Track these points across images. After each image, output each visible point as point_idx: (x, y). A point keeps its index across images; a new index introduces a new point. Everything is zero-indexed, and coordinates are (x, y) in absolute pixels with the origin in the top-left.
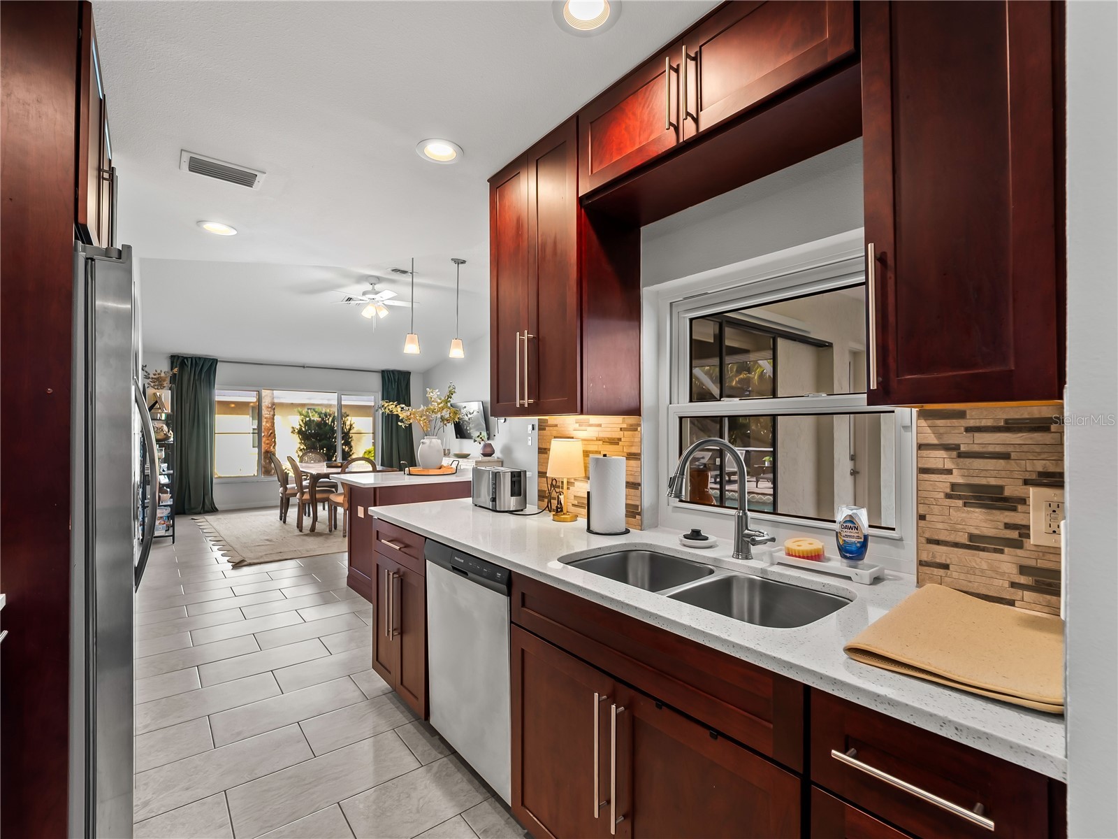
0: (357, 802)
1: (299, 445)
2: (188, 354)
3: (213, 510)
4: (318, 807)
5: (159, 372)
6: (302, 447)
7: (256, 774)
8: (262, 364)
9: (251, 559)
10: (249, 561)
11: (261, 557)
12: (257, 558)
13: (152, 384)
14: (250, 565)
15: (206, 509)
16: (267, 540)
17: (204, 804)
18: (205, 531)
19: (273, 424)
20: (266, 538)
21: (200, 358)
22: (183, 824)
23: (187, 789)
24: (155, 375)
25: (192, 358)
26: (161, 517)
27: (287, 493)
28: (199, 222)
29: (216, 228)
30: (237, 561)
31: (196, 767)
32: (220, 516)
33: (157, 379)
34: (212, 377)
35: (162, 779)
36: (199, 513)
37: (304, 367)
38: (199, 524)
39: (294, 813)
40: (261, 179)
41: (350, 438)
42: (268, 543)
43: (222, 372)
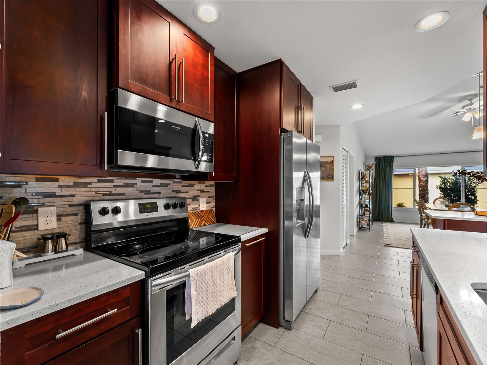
0: (370, 360)
1: (440, 195)
2: (382, 156)
3: (392, 221)
4: (354, 349)
5: (369, 164)
6: (441, 196)
7: (343, 322)
8: (415, 156)
9: (394, 244)
10: (392, 245)
11: (399, 245)
12: (397, 245)
13: (367, 169)
14: (392, 247)
15: (389, 220)
16: (407, 238)
17: (323, 320)
18: (383, 229)
19: (427, 184)
20: (407, 237)
21: (386, 156)
22: (315, 322)
23: (322, 313)
24: (368, 165)
25: (383, 157)
26: (365, 220)
27: (422, 218)
28: (350, 107)
29: (357, 106)
30: (387, 244)
31: (328, 308)
32: (393, 224)
33: (369, 167)
34: (392, 164)
35: (318, 305)
36: (386, 222)
37: (439, 154)
38: (383, 226)
39: (345, 344)
40: (358, 83)
41: (475, 191)
42: (407, 239)
43: (396, 162)
